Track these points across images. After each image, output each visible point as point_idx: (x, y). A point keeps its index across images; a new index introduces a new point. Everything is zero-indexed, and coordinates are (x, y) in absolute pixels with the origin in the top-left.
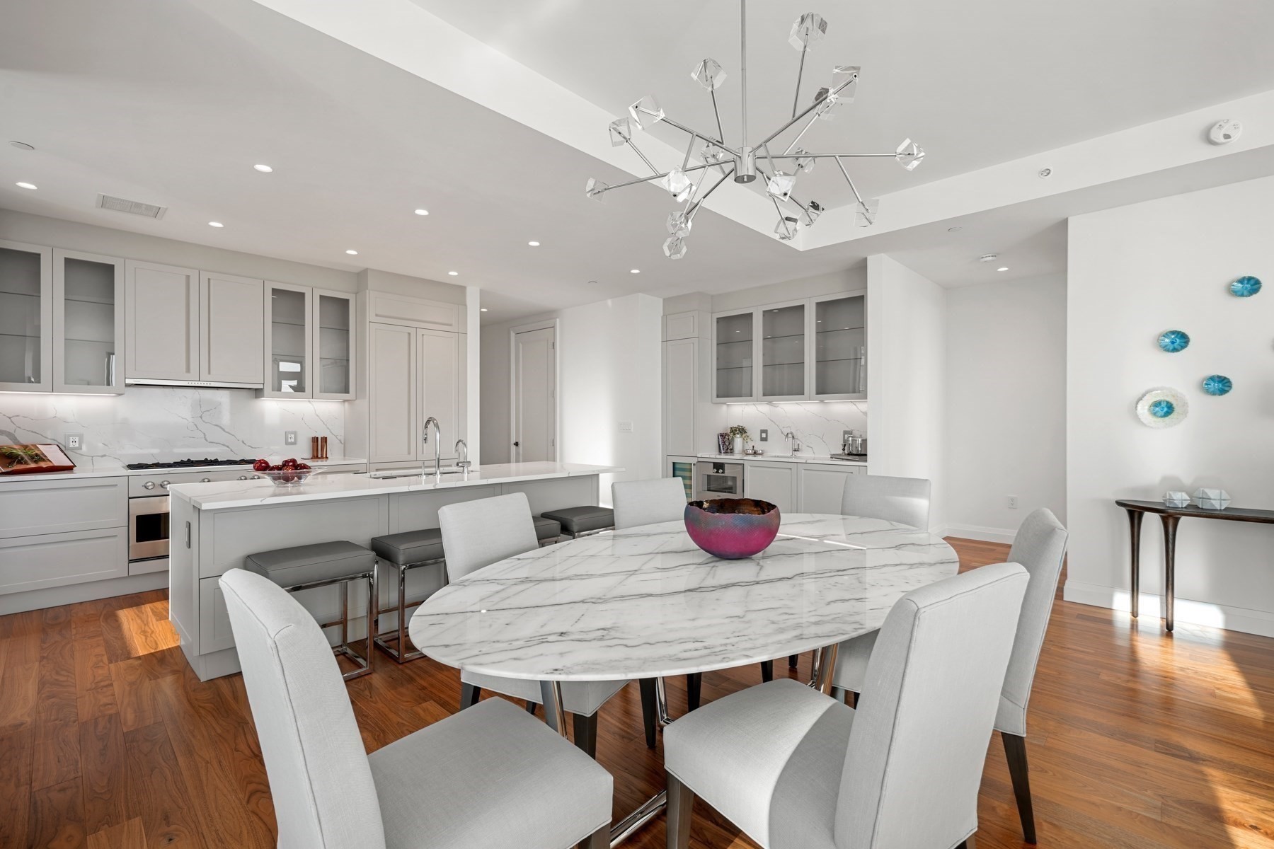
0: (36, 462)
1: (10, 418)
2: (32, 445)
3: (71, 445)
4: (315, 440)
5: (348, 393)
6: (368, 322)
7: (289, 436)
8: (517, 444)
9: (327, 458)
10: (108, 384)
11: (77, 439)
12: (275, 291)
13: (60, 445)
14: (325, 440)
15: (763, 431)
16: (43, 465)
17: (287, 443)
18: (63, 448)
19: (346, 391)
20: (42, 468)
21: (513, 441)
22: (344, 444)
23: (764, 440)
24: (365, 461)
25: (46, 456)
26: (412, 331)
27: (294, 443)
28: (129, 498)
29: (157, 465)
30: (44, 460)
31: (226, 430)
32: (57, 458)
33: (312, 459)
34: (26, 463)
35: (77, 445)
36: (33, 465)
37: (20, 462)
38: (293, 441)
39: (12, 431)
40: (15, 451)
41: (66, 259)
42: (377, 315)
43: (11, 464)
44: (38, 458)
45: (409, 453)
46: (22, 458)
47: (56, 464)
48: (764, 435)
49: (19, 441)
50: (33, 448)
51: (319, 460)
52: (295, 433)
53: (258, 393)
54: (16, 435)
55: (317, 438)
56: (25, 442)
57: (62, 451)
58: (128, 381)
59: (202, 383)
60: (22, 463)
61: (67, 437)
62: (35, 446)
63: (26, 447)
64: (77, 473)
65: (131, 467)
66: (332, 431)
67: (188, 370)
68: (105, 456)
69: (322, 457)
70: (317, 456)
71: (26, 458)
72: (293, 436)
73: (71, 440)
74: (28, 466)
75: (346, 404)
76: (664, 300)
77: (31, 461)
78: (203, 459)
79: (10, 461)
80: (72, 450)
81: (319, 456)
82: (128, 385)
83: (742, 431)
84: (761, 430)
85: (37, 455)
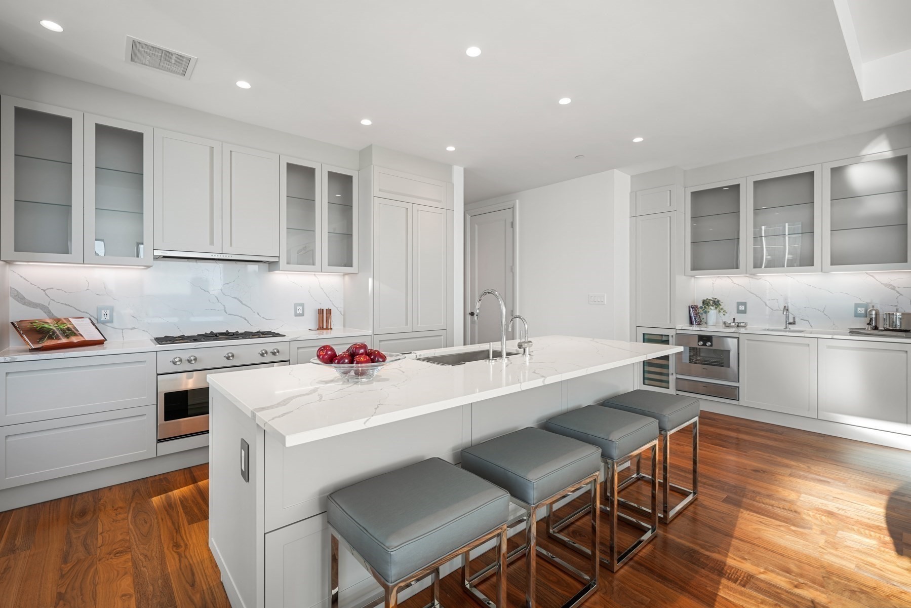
0: (67, 336)
1: (44, 291)
2: (65, 319)
3: (103, 318)
4: (321, 312)
5: (351, 266)
6: (372, 197)
7: (298, 308)
8: (472, 314)
9: (331, 329)
10: (138, 257)
11: (108, 312)
12: (290, 167)
13: (91, 318)
14: (329, 312)
15: (739, 304)
16: (74, 339)
17: (296, 315)
18: (95, 322)
19: (349, 264)
20: (72, 343)
21: (469, 311)
22: (344, 315)
23: (744, 312)
24: (370, 332)
25: (77, 330)
26: (409, 206)
27: (302, 315)
28: (158, 375)
29: (183, 339)
30: (75, 335)
31: (244, 302)
32: (88, 332)
33: (318, 330)
34: (58, 338)
35: (108, 318)
36: (64, 340)
37: (51, 338)
38: (301, 312)
39: (46, 304)
40: (46, 326)
41: (97, 125)
42: (380, 190)
43: (41, 339)
44: (70, 332)
45: (407, 324)
46: (54, 333)
47: (87, 338)
48: (742, 308)
49: (53, 315)
50: (65, 321)
51: (325, 331)
52: (302, 305)
53: (272, 265)
54: (50, 309)
55: (323, 310)
56: (58, 315)
57: (93, 324)
58: (157, 253)
59: (225, 255)
60: (53, 339)
61: (99, 310)
62: (67, 319)
63: (58, 321)
64: (107, 349)
65: (159, 341)
66: (333, 303)
67: (212, 243)
68: (134, 328)
69: (327, 328)
70: (323, 328)
71: (58, 332)
72: (301, 308)
73: (103, 312)
74: (59, 342)
75: (347, 277)
76: (632, 177)
77: (63, 336)
78: (225, 331)
79: (41, 336)
80: (104, 323)
81: (325, 327)
82: (156, 258)
83: (716, 303)
84: (738, 303)
85: (69, 329)
